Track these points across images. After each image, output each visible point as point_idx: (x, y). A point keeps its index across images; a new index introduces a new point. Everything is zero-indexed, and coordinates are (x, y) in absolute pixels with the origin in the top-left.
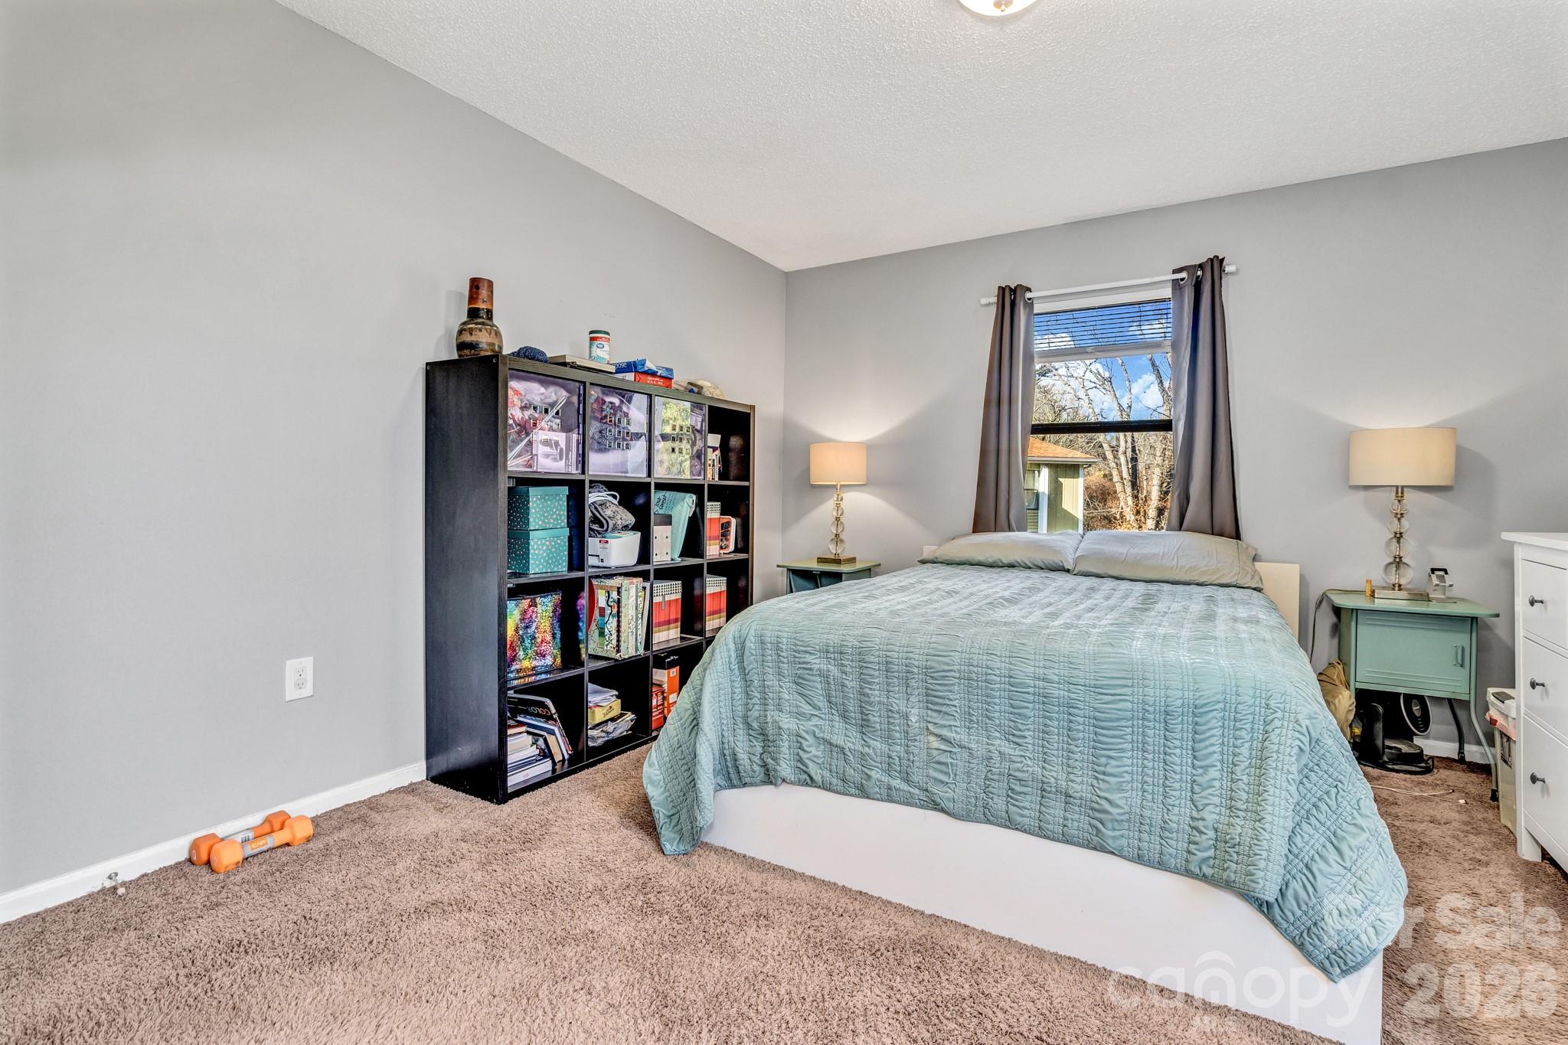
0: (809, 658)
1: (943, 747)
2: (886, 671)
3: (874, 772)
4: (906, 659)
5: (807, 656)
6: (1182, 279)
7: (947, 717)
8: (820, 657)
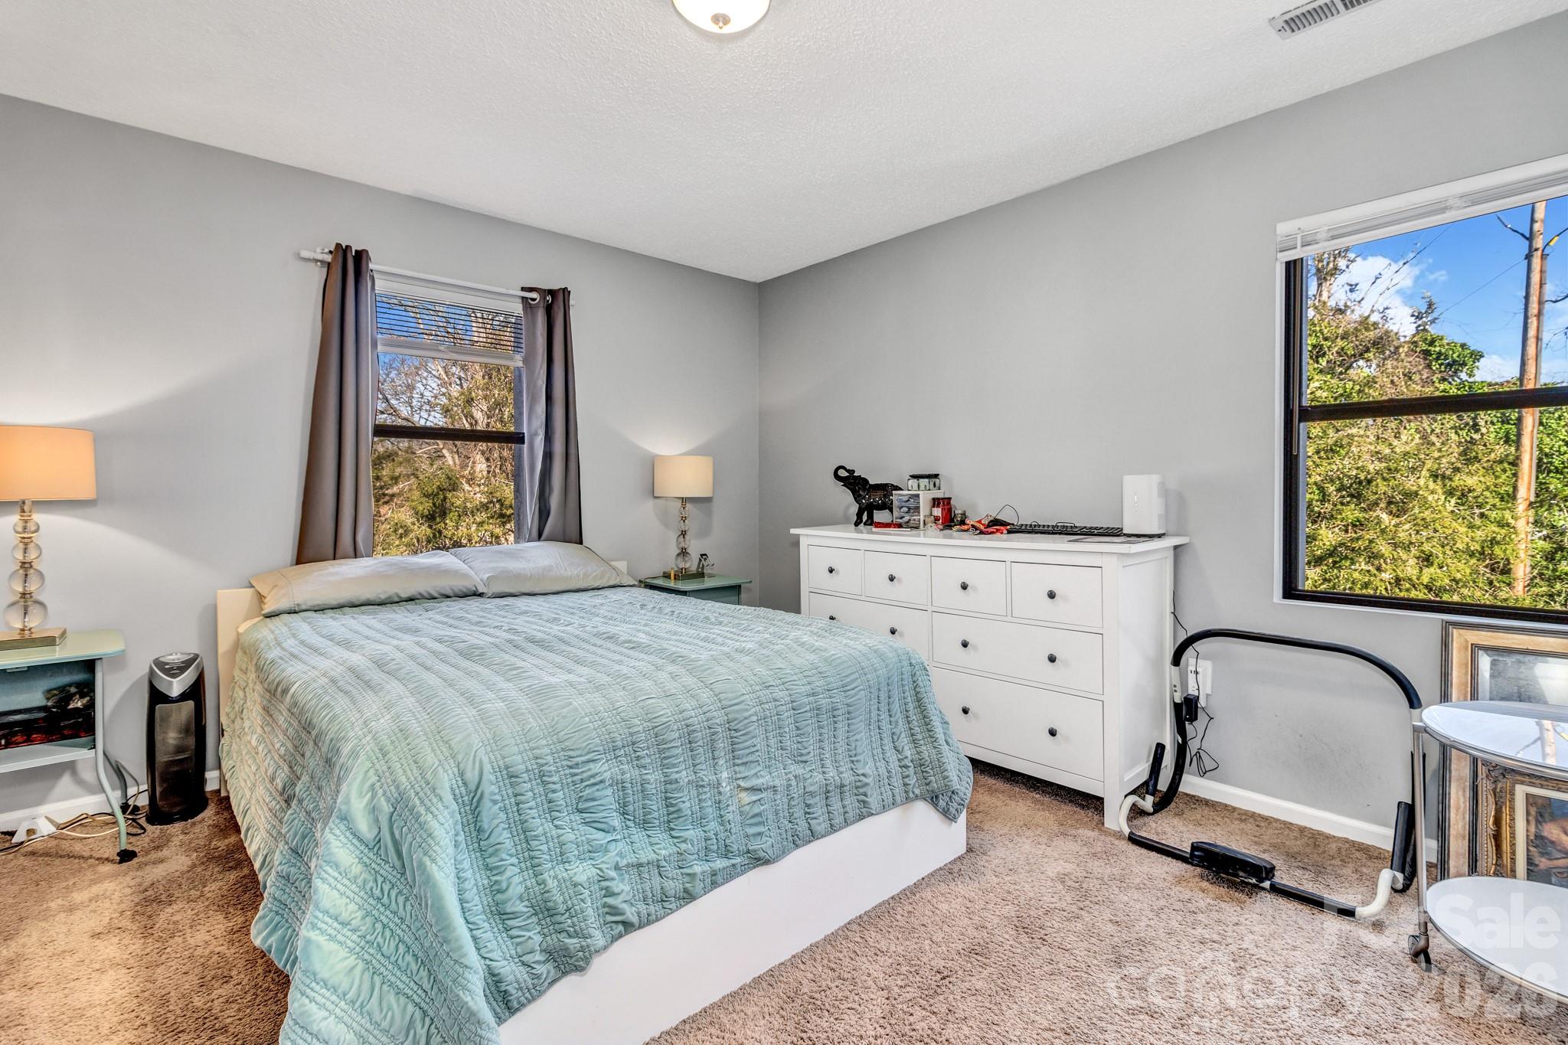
0: (595, 768)
1: (754, 798)
2: (690, 742)
3: (695, 867)
4: (707, 720)
5: (591, 765)
6: (534, 300)
7: (753, 765)
8: (607, 761)
